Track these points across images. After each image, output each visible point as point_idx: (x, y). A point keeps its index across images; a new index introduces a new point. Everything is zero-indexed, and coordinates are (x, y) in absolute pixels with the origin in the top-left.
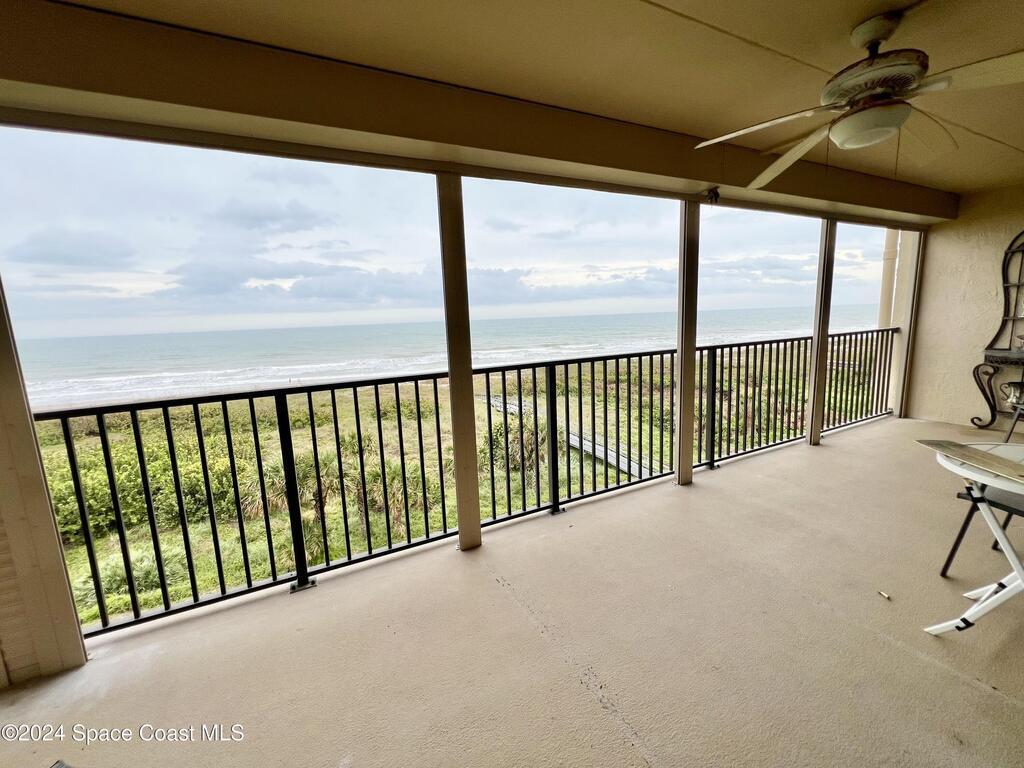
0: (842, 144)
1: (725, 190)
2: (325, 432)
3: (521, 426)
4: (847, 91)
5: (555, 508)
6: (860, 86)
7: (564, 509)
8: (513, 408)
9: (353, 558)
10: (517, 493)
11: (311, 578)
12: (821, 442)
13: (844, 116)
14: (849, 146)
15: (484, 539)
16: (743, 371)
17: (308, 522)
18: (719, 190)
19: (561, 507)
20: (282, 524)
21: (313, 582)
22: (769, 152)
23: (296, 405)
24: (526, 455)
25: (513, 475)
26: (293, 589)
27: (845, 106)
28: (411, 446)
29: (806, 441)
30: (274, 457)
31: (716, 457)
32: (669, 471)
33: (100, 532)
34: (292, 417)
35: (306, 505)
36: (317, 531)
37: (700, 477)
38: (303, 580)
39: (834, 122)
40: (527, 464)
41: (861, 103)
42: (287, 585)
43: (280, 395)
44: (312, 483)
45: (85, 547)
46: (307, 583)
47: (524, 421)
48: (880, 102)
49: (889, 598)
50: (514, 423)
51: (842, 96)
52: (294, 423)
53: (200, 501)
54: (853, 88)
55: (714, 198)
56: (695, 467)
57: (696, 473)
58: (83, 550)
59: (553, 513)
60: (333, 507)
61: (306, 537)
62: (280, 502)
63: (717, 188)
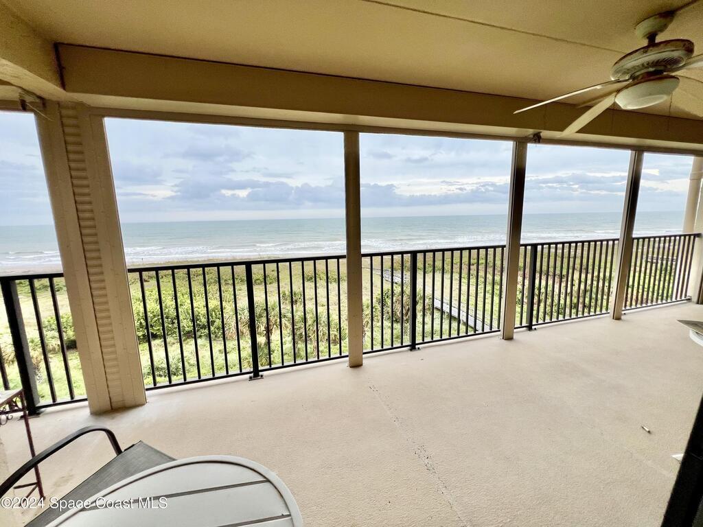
0: (625, 106)
1: (545, 134)
2: (272, 288)
3: (402, 292)
4: (628, 70)
5: (413, 346)
6: (638, 66)
7: (419, 348)
8: (397, 279)
9: (285, 364)
10: (397, 338)
11: (260, 373)
12: (623, 317)
13: (626, 87)
14: (630, 108)
15: (365, 362)
16: (578, 261)
17: (261, 345)
18: (541, 134)
19: (417, 346)
20: (246, 343)
21: (262, 376)
22: (583, 106)
23: (257, 270)
24: (404, 312)
25: (395, 325)
26: (251, 378)
27: (628, 80)
28: (322, 299)
29: (610, 316)
30: (243, 302)
31: (534, 322)
32: (497, 329)
33: (155, 336)
34: (254, 277)
35: (260, 334)
36: (266, 351)
37: (521, 335)
38: (256, 374)
39: (618, 91)
40: (405, 318)
41: (640, 78)
42: (248, 376)
43: (248, 265)
44: (264, 320)
45: (147, 344)
46: (258, 376)
47: (405, 288)
48: (652, 78)
49: (649, 432)
50: (397, 290)
51: (625, 73)
52: (255, 281)
53: (199, 325)
54: (634, 67)
55: (537, 139)
56: (515, 328)
57: (516, 332)
58: (146, 345)
59: (411, 350)
60: (275, 336)
61: (260, 354)
62: (245, 331)
63: (540, 133)
